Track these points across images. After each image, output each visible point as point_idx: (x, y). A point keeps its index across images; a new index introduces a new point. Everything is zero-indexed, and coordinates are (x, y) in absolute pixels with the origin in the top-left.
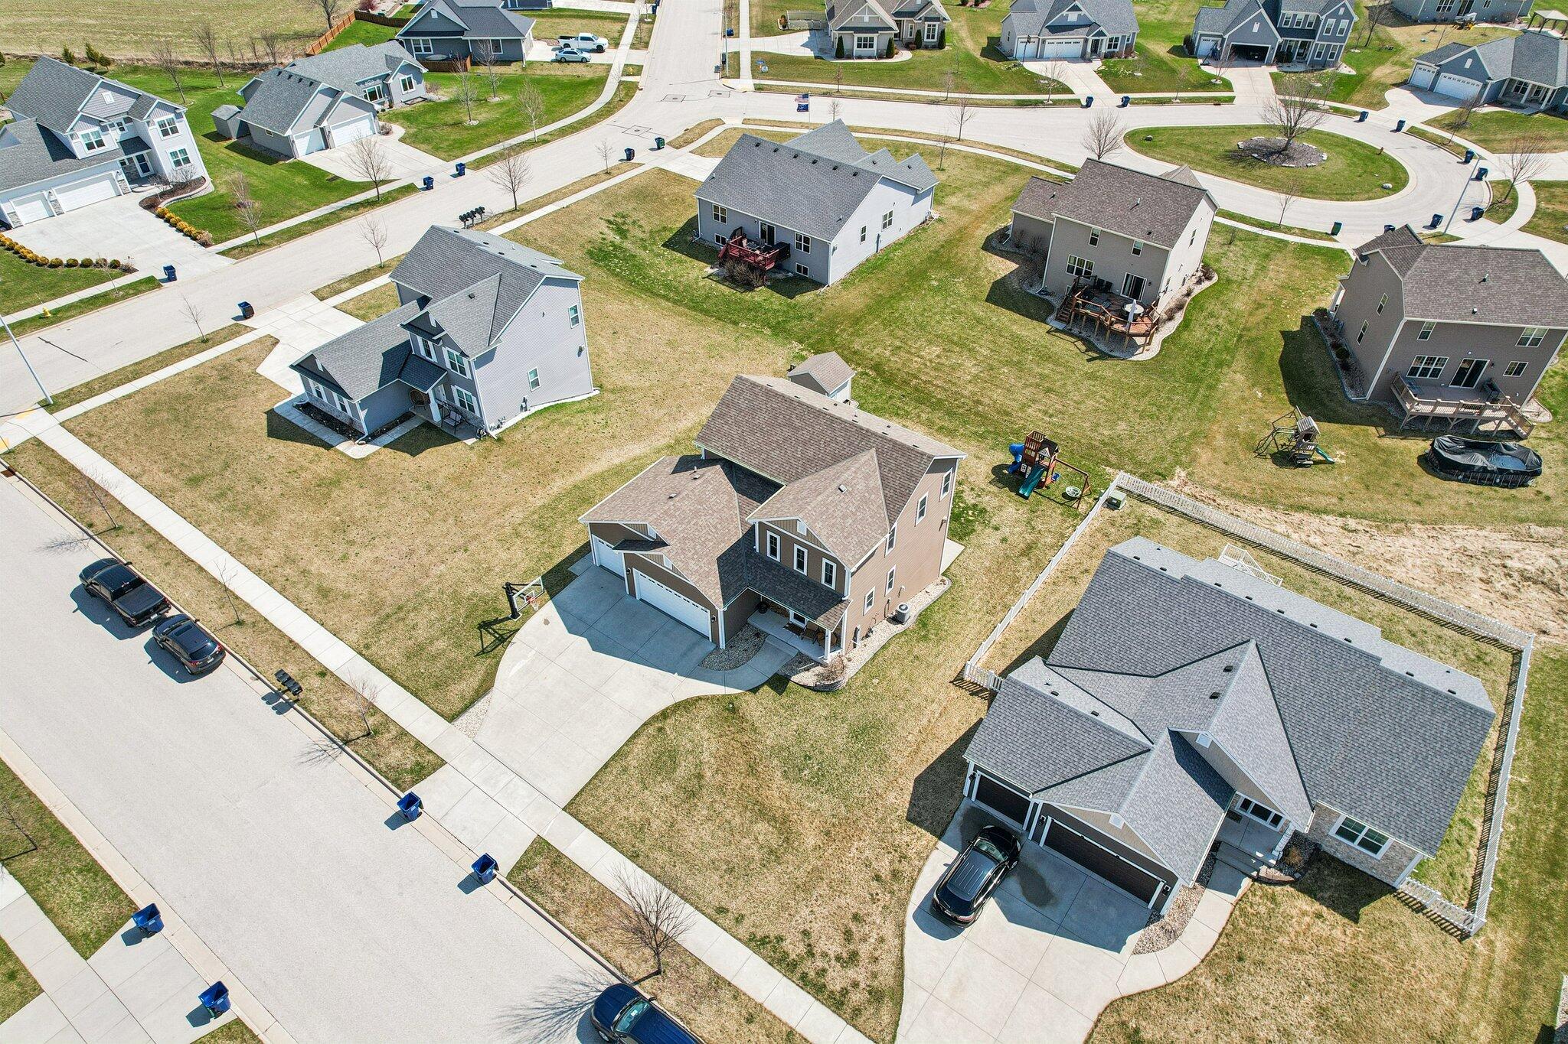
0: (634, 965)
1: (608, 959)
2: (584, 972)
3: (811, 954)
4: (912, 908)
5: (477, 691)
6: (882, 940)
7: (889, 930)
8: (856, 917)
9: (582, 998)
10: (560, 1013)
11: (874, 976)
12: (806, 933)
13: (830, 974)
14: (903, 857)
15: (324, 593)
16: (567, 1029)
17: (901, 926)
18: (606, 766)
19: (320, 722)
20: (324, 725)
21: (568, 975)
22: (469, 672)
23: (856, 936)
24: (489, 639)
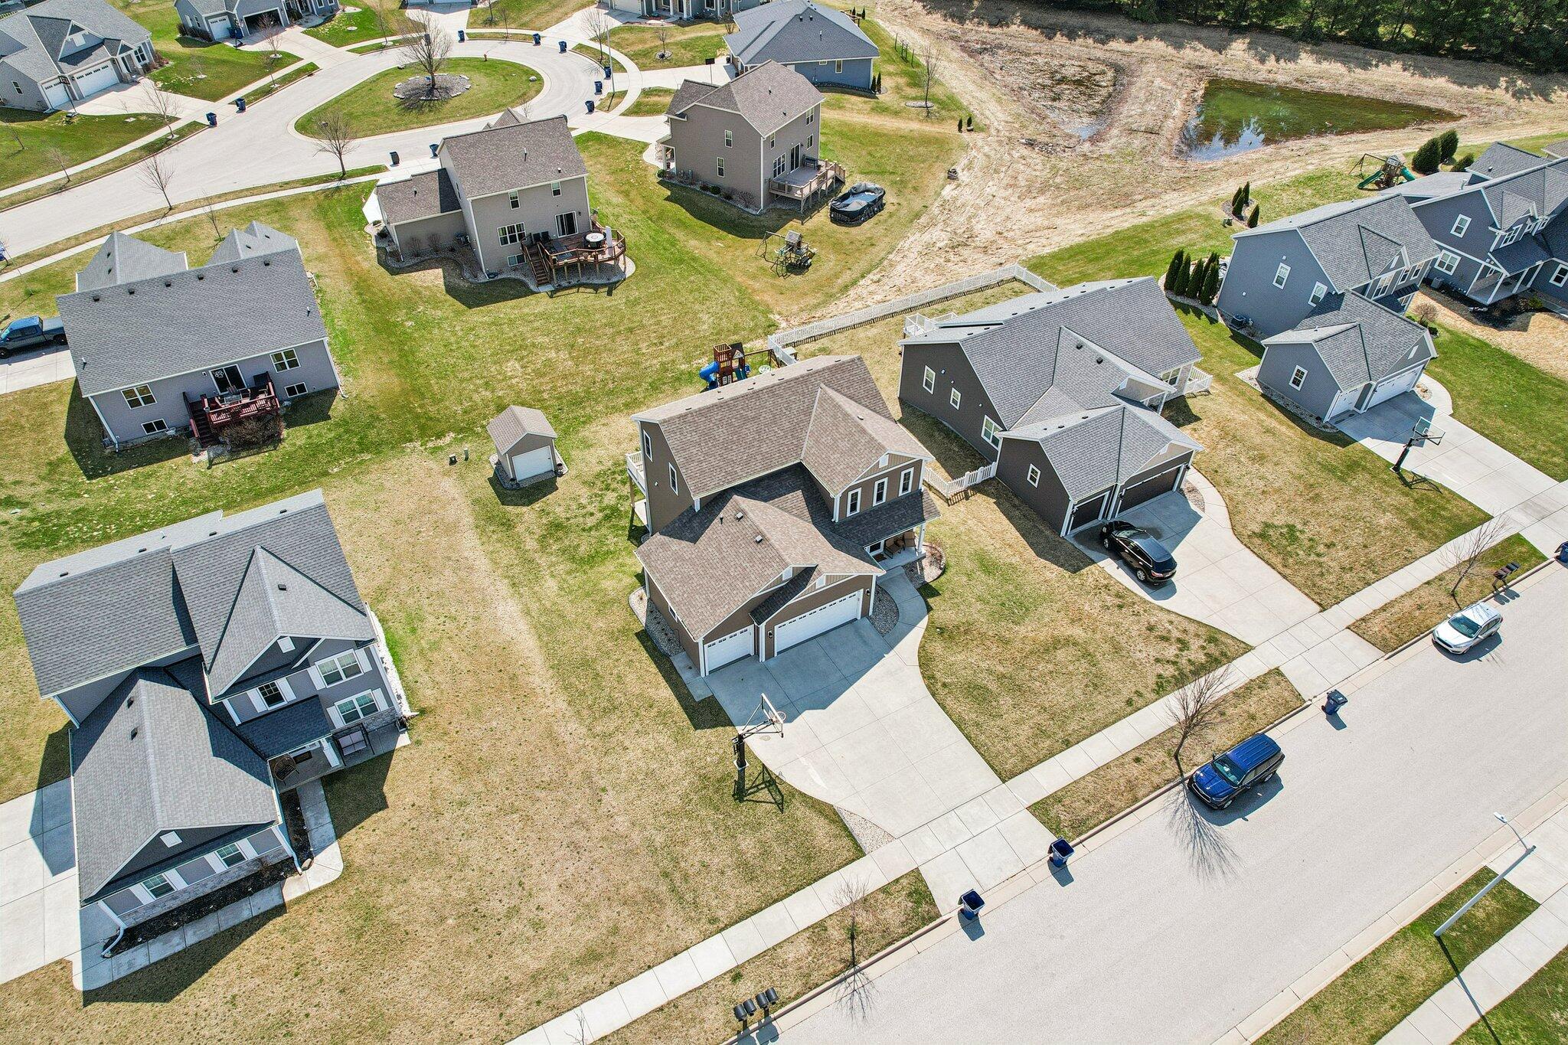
0: (1168, 771)
1: (1158, 787)
2: (1165, 809)
3: (1174, 663)
4: (1148, 598)
5: (833, 821)
6: (1171, 622)
7: (1165, 617)
8: (1151, 629)
9: (1188, 815)
10: (1199, 833)
11: (1197, 635)
12: (1157, 660)
13: (1192, 658)
14: (1106, 586)
15: (591, 957)
16: (1214, 831)
17: (1162, 609)
18: (968, 737)
19: (811, 989)
20: (817, 985)
21: (1168, 819)
22: (802, 823)
23: (1164, 634)
24: (764, 794)
